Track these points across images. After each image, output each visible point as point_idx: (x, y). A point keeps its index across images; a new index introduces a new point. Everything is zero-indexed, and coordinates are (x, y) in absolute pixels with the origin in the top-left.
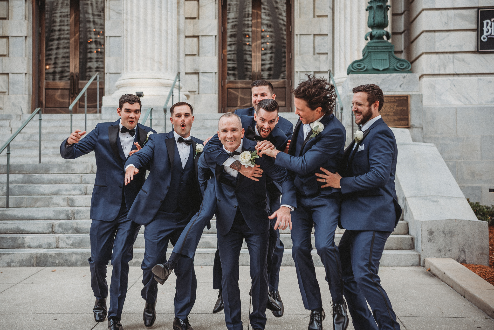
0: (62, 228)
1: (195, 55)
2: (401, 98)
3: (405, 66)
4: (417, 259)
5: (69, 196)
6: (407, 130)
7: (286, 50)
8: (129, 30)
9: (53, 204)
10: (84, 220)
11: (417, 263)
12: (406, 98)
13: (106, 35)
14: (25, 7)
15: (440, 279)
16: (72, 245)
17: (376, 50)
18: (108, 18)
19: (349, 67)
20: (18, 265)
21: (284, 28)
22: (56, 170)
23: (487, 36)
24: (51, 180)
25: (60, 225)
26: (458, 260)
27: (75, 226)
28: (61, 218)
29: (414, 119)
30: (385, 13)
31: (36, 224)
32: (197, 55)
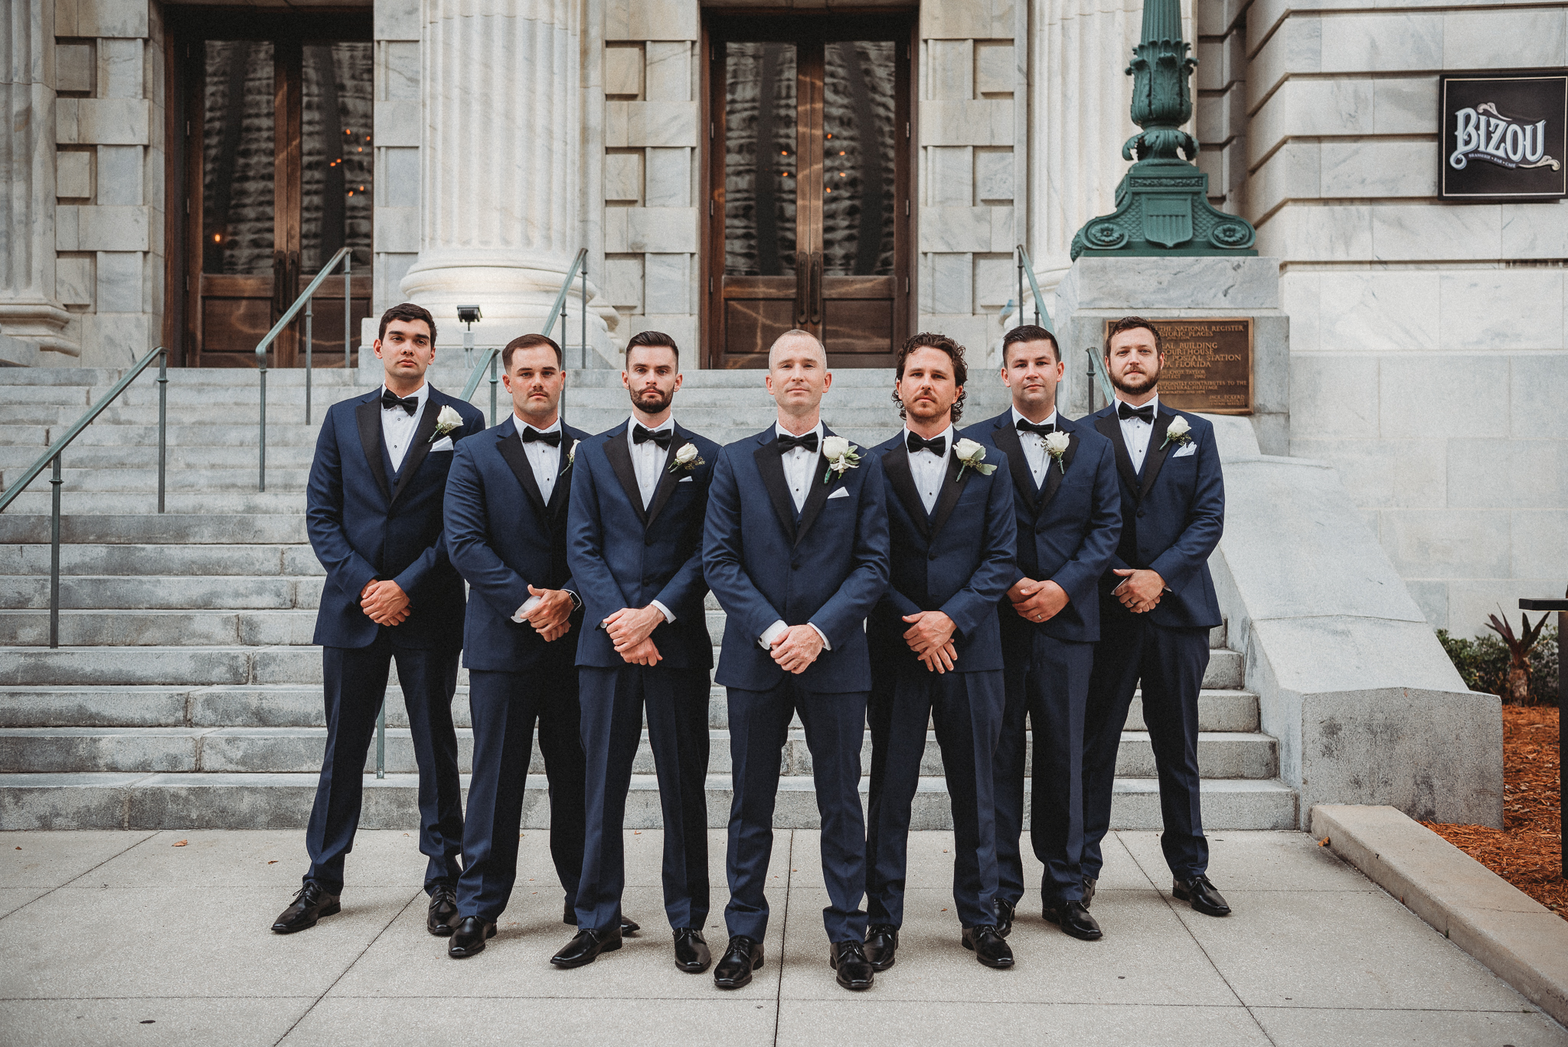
0: (215, 710)
1: (632, 202)
2: (1227, 328)
3: (1238, 236)
4: (1290, 808)
5: (241, 612)
6: (1244, 420)
7: (893, 189)
8: (440, 127)
9: (193, 635)
10: (285, 686)
11: (1289, 821)
12: (1241, 328)
13: (376, 143)
14: (145, 61)
15: (1362, 872)
16: (244, 763)
17: (1155, 189)
18: (383, 95)
19: (1078, 236)
20: (75, 824)
21: (887, 128)
22: (207, 533)
23: (1466, 155)
24: (193, 562)
25: (210, 702)
26: (1410, 812)
27: (254, 703)
28: (213, 680)
29: (1264, 388)
30: (1180, 81)
31: (136, 696)
32: (641, 201)
